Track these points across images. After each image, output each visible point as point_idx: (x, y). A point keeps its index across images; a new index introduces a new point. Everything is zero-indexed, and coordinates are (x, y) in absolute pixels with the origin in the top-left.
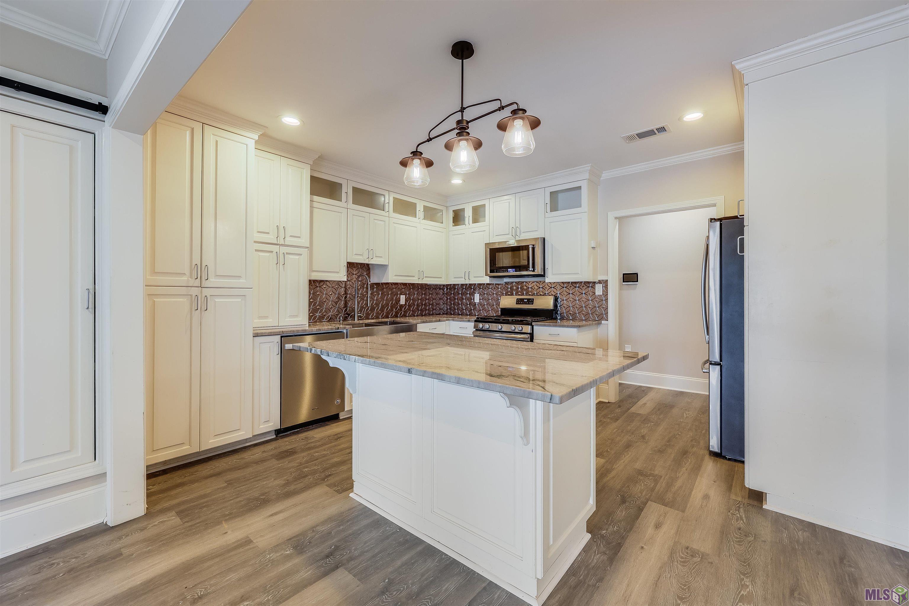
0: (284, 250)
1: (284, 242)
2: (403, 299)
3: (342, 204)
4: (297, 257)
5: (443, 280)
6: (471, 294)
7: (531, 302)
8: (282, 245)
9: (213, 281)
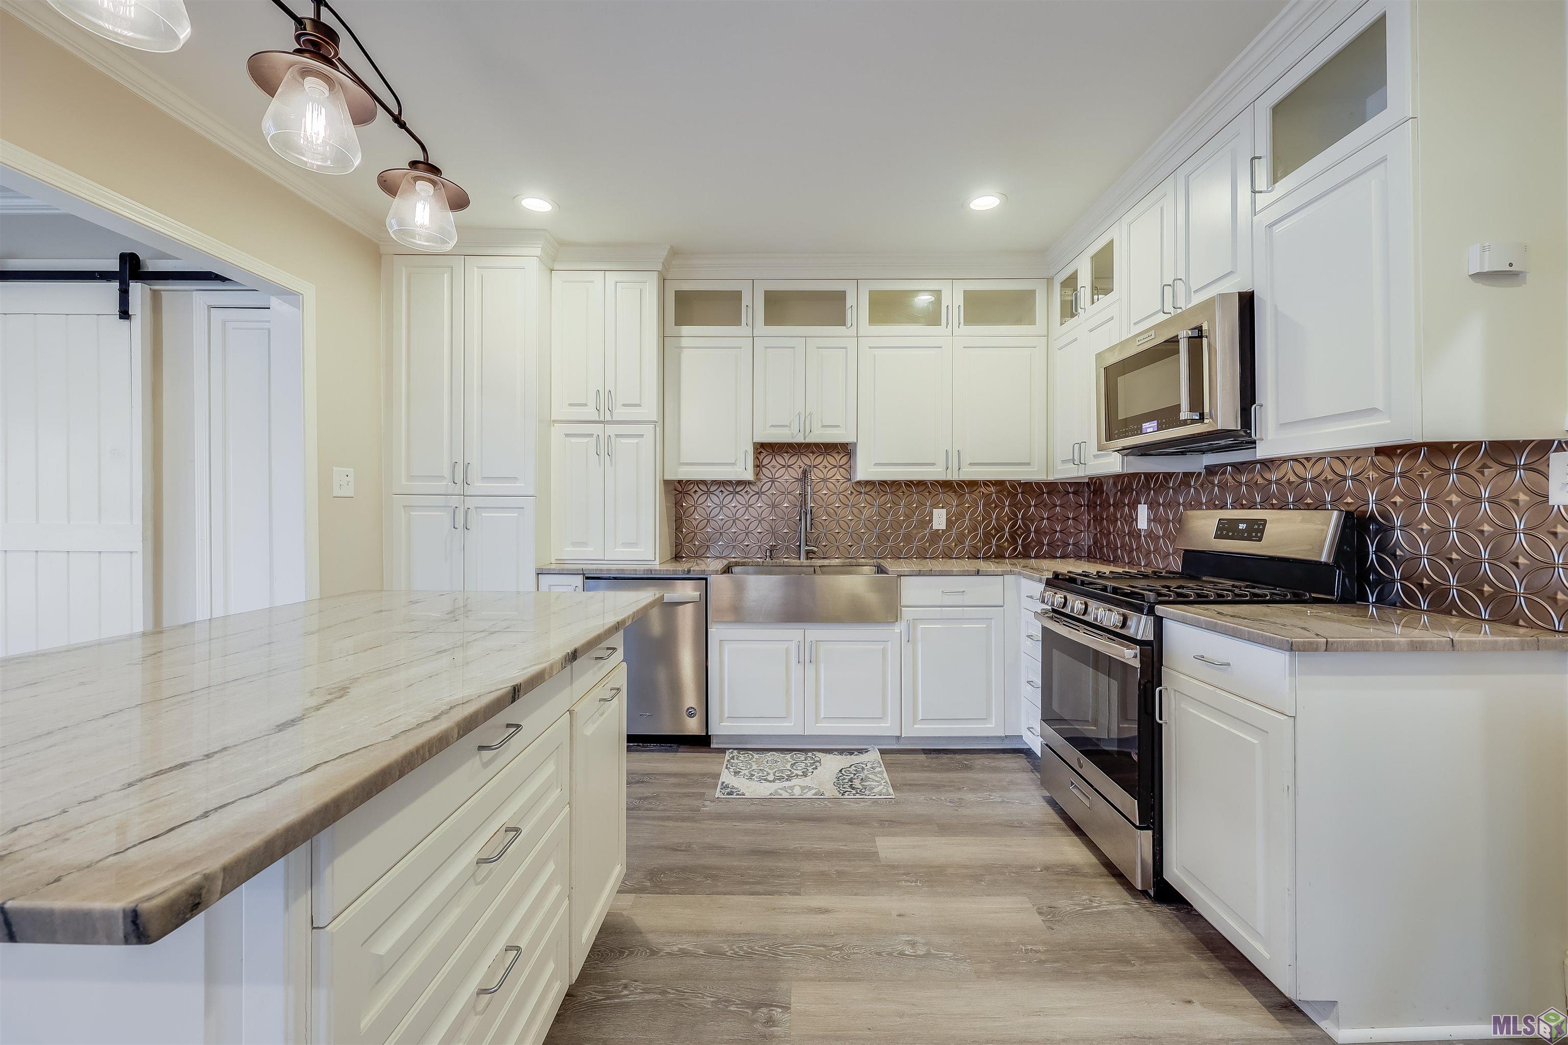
0: (612, 430)
1: (612, 418)
2: (939, 518)
3: (743, 330)
4: (635, 441)
5: (1036, 469)
6: (1131, 505)
7: (1257, 531)
8: (609, 422)
9: (478, 486)
